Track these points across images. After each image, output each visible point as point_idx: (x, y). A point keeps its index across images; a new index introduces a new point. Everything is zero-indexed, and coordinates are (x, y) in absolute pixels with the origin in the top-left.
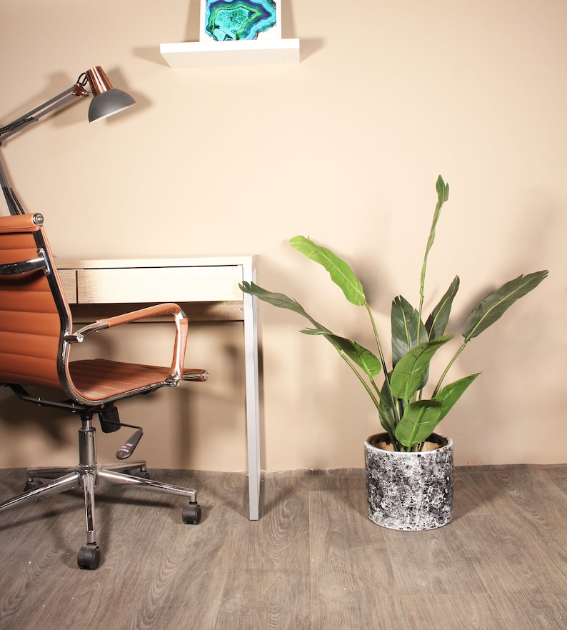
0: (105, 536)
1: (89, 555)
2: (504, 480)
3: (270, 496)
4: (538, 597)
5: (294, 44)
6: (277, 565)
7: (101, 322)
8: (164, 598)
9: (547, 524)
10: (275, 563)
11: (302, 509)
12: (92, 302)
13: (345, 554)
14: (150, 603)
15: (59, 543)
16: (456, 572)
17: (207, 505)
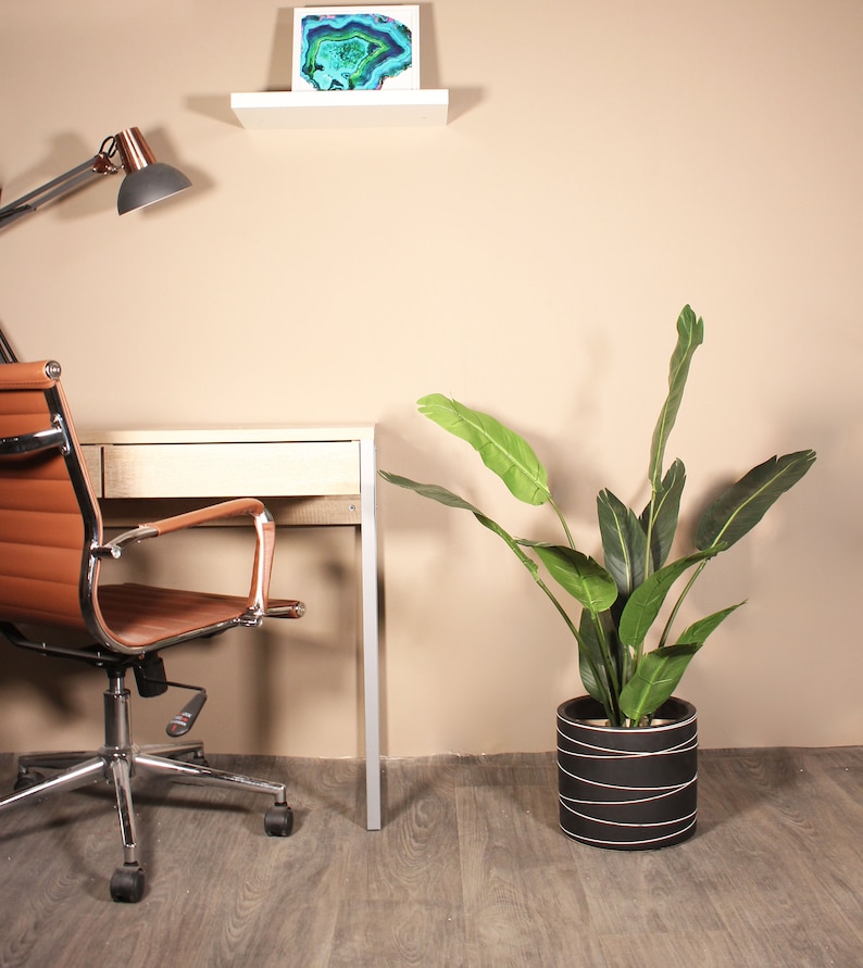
0: (147, 853)
1: (128, 881)
2: (752, 770)
3: (397, 795)
4: (801, 935)
5: (440, 97)
6: (413, 895)
7: (145, 528)
8: (246, 942)
9: (815, 834)
10: (410, 891)
11: (446, 813)
12: (126, 496)
13: (515, 878)
14: (226, 949)
15: (78, 865)
16: (681, 902)
17: (299, 808)
